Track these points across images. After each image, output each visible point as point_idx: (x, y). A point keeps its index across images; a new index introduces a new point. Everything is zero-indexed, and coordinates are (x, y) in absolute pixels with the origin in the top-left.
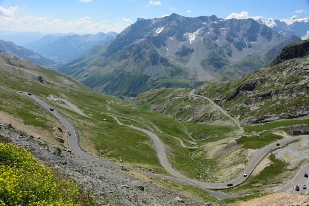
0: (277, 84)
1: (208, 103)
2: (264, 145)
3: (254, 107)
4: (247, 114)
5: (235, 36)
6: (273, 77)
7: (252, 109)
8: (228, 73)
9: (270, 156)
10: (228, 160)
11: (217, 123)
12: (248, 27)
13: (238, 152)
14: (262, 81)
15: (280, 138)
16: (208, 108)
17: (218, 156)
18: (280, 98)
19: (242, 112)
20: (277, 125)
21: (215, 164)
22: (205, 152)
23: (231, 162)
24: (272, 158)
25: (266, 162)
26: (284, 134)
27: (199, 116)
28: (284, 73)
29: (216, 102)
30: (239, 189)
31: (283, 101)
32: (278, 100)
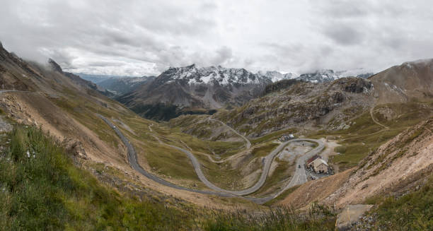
0: (266, 109)
1: (221, 125)
2: (269, 152)
3: (255, 126)
4: (251, 131)
5: (233, 79)
6: (264, 104)
7: (253, 127)
8: (231, 103)
9: (276, 160)
10: (247, 169)
11: (231, 140)
12: (241, 73)
13: (254, 160)
14: (257, 108)
15: (278, 145)
16: (223, 129)
17: (239, 166)
18: (270, 117)
19: (247, 130)
20: (270, 136)
21: (239, 173)
22: (230, 165)
23: (251, 170)
24: (277, 160)
25: (275, 164)
26: (279, 142)
27: (216, 135)
28: (269, 101)
29: (228, 124)
30: (263, 190)
31: (272, 120)
32: (269, 119)
